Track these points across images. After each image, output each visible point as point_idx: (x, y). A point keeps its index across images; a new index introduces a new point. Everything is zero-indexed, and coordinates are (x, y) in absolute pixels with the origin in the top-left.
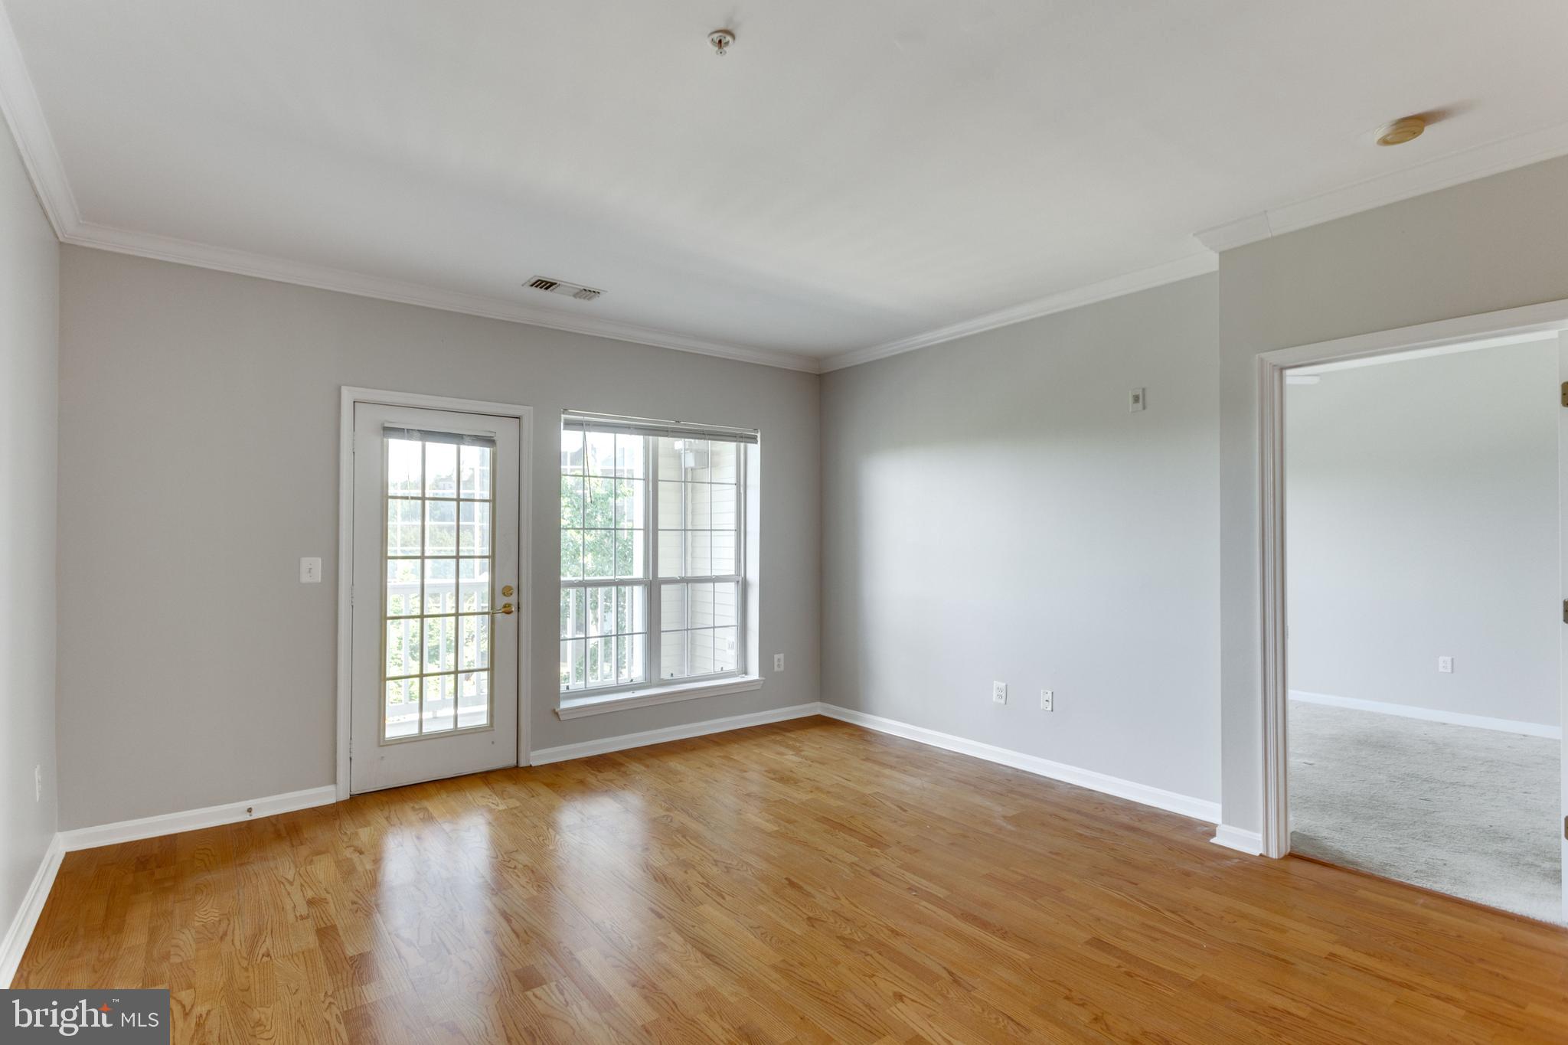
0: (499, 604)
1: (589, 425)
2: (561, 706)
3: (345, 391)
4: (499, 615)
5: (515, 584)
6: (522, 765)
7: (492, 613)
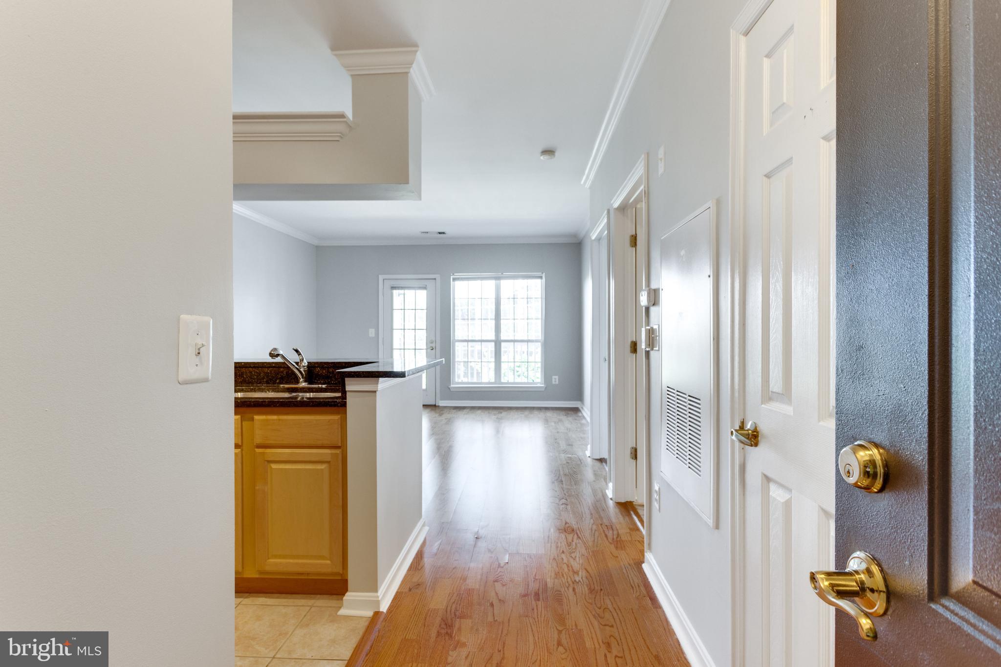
0: (429, 347)
2: (452, 386)
3: (380, 276)
4: (429, 350)
5: (434, 339)
6: (436, 405)
7: (427, 349)
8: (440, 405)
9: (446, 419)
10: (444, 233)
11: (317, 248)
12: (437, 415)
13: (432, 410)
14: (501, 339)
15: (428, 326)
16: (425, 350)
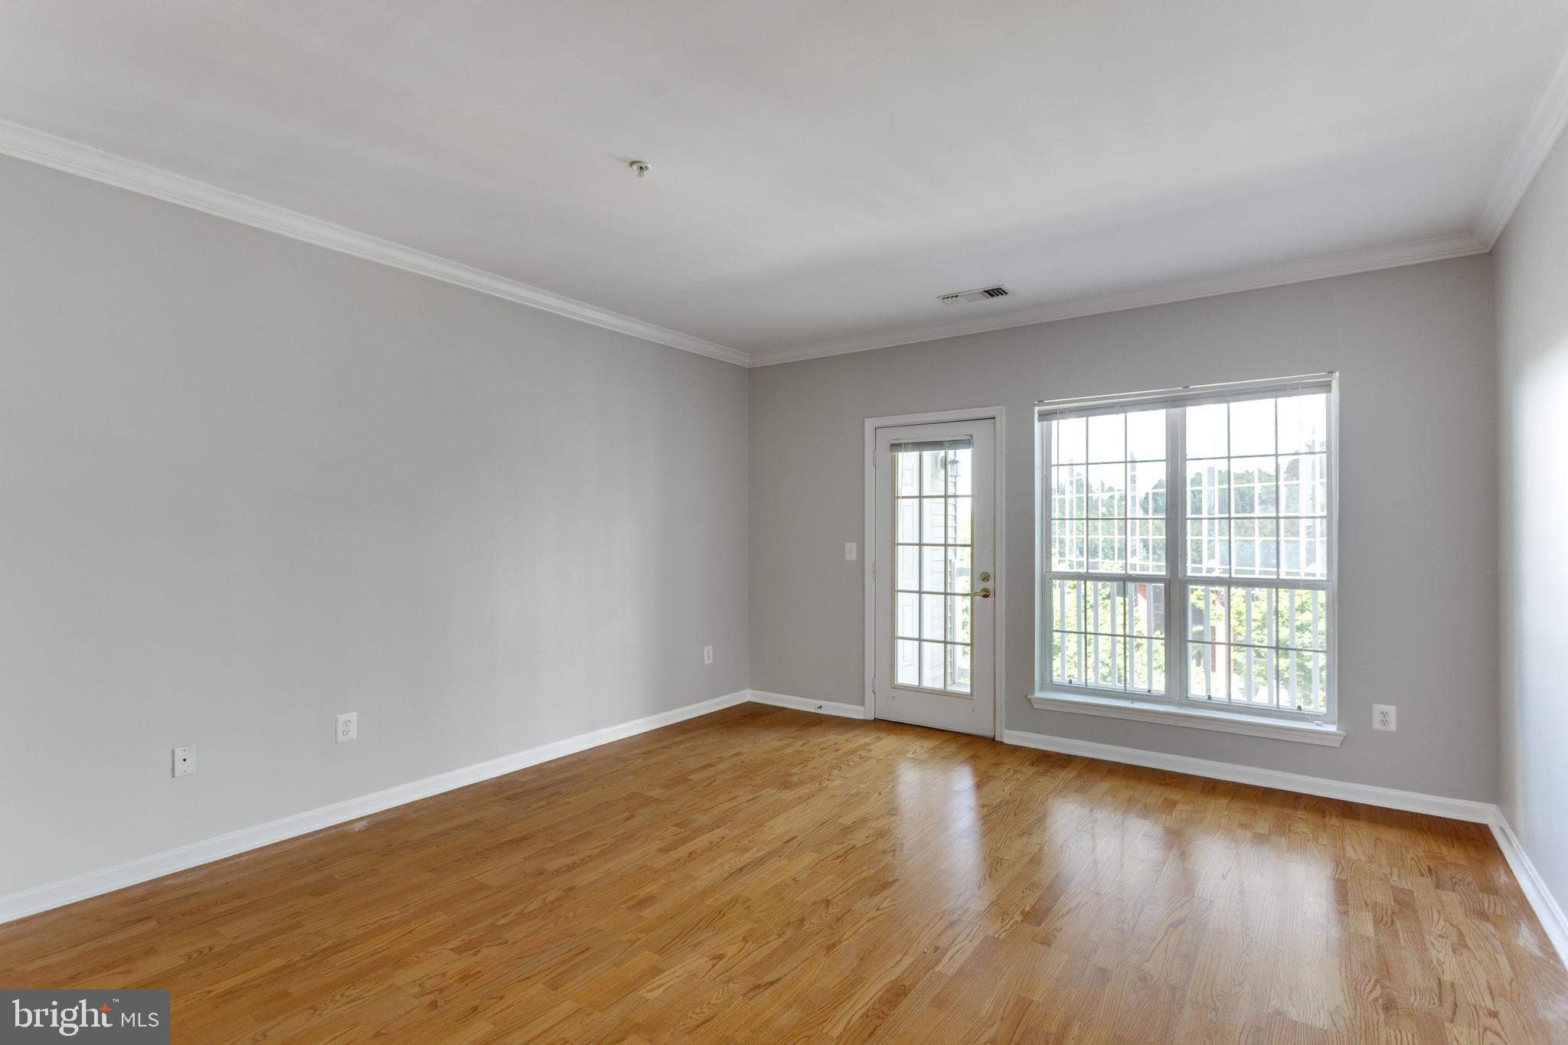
0: (978, 590)
1: (1064, 412)
2: (1038, 694)
3: (867, 422)
4: (978, 598)
5: (991, 572)
6: (997, 739)
7: (973, 595)
8: (1005, 742)
10: (1000, 291)
11: (752, 373)
14: (1185, 576)
15: (975, 538)
16: (969, 598)
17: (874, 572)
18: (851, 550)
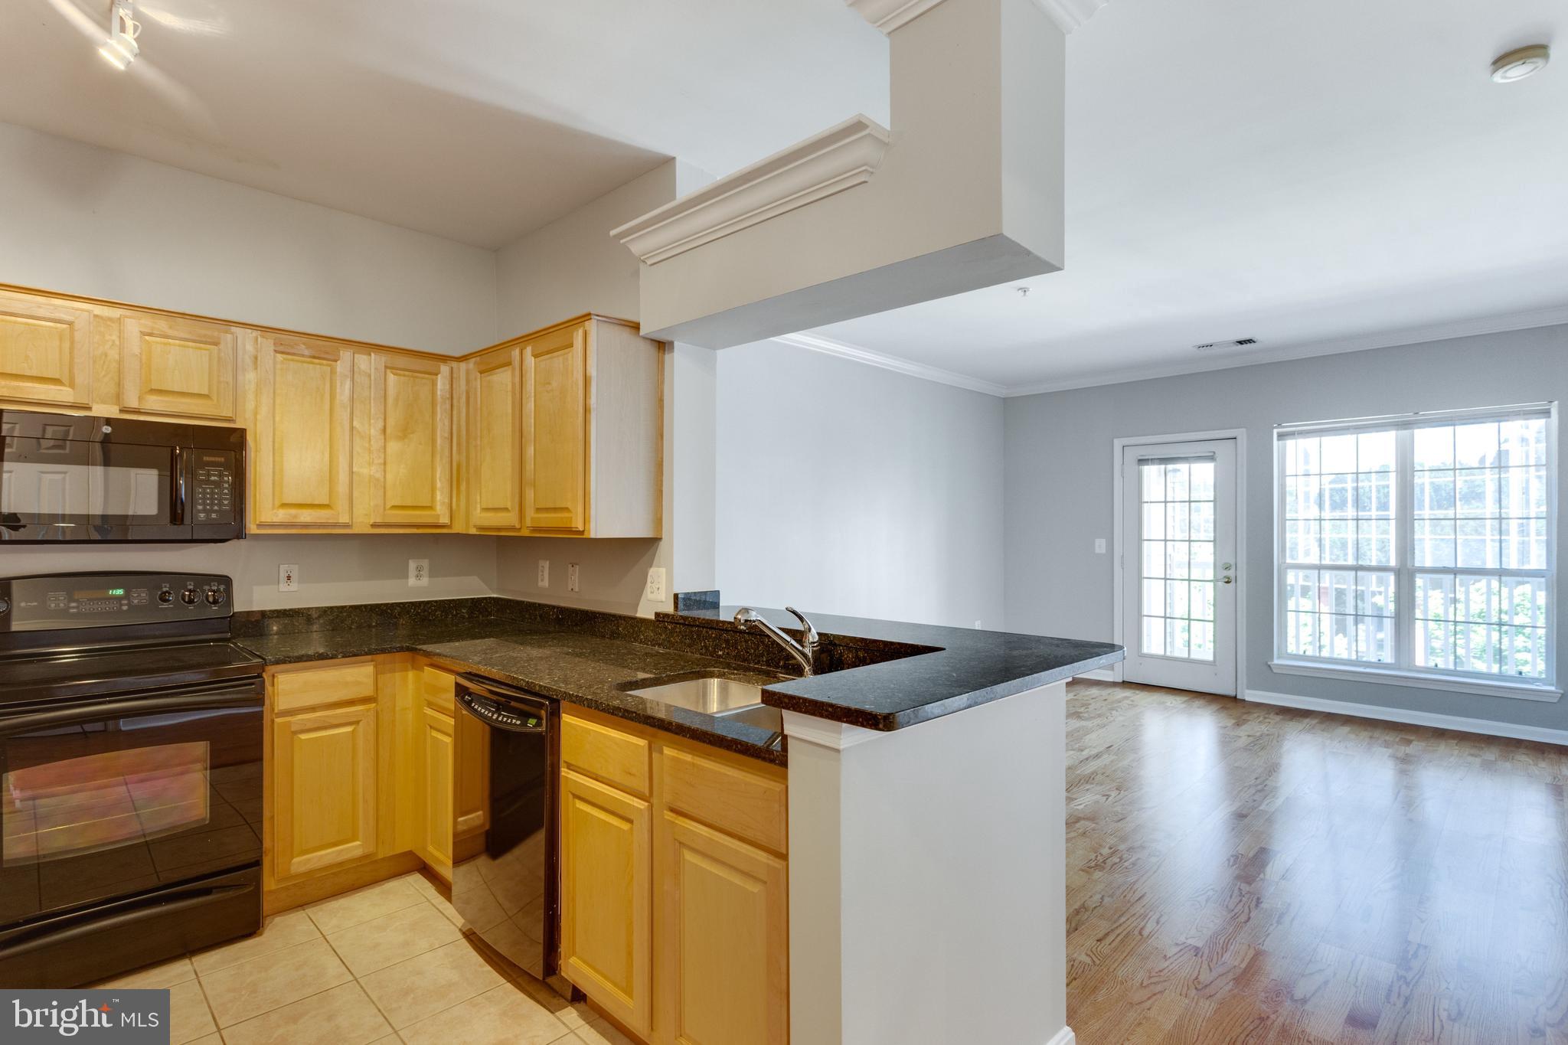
0: (1220, 577)
1: (1302, 433)
2: (1276, 661)
3: (1116, 441)
4: (1220, 584)
5: (1232, 562)
6: (1238, 697)
7: (1215, 581)
8: (1247, 699)
9: (1249, 736)
10: (1250, 341)
11: (1005, 401)
12: (1230, 722)
13: (1224, 708)
14: (1413, 566)
15: (1218, 535)
16: (1212, 584)
17: (1122, 563)
18: (1100, 546)
